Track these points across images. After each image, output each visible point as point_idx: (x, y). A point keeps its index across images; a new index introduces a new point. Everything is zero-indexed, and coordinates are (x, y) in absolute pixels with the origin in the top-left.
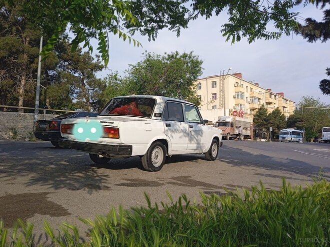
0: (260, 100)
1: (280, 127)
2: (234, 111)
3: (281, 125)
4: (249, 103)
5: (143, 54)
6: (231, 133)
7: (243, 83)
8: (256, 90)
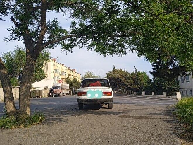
0: (66, 74)
1: (77, 88)
2: (59, 80)
3: (78, 86)
4: (61, 75)
5: (16, 47)
6: (61, 93)
7: (57, 64)
8: (64, 68)
